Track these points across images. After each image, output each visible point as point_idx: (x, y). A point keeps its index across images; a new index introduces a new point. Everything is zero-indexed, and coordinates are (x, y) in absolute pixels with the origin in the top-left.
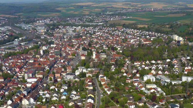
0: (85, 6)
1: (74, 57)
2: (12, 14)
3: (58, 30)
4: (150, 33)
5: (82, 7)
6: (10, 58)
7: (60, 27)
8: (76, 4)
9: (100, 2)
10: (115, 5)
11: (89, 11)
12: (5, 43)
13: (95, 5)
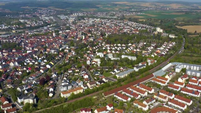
0: (119, 4)
1: (73, 39)
2: (63, 8)
3: (83, 20)
4: (144, 25)
5: (116, 5)
6: (33, 37)
7: (85, 18)
8: (115, 3)
9: (133, 2)
10: (143, 5)
11: (119, 8)
12: (39, 28)
13: (128, 4)
